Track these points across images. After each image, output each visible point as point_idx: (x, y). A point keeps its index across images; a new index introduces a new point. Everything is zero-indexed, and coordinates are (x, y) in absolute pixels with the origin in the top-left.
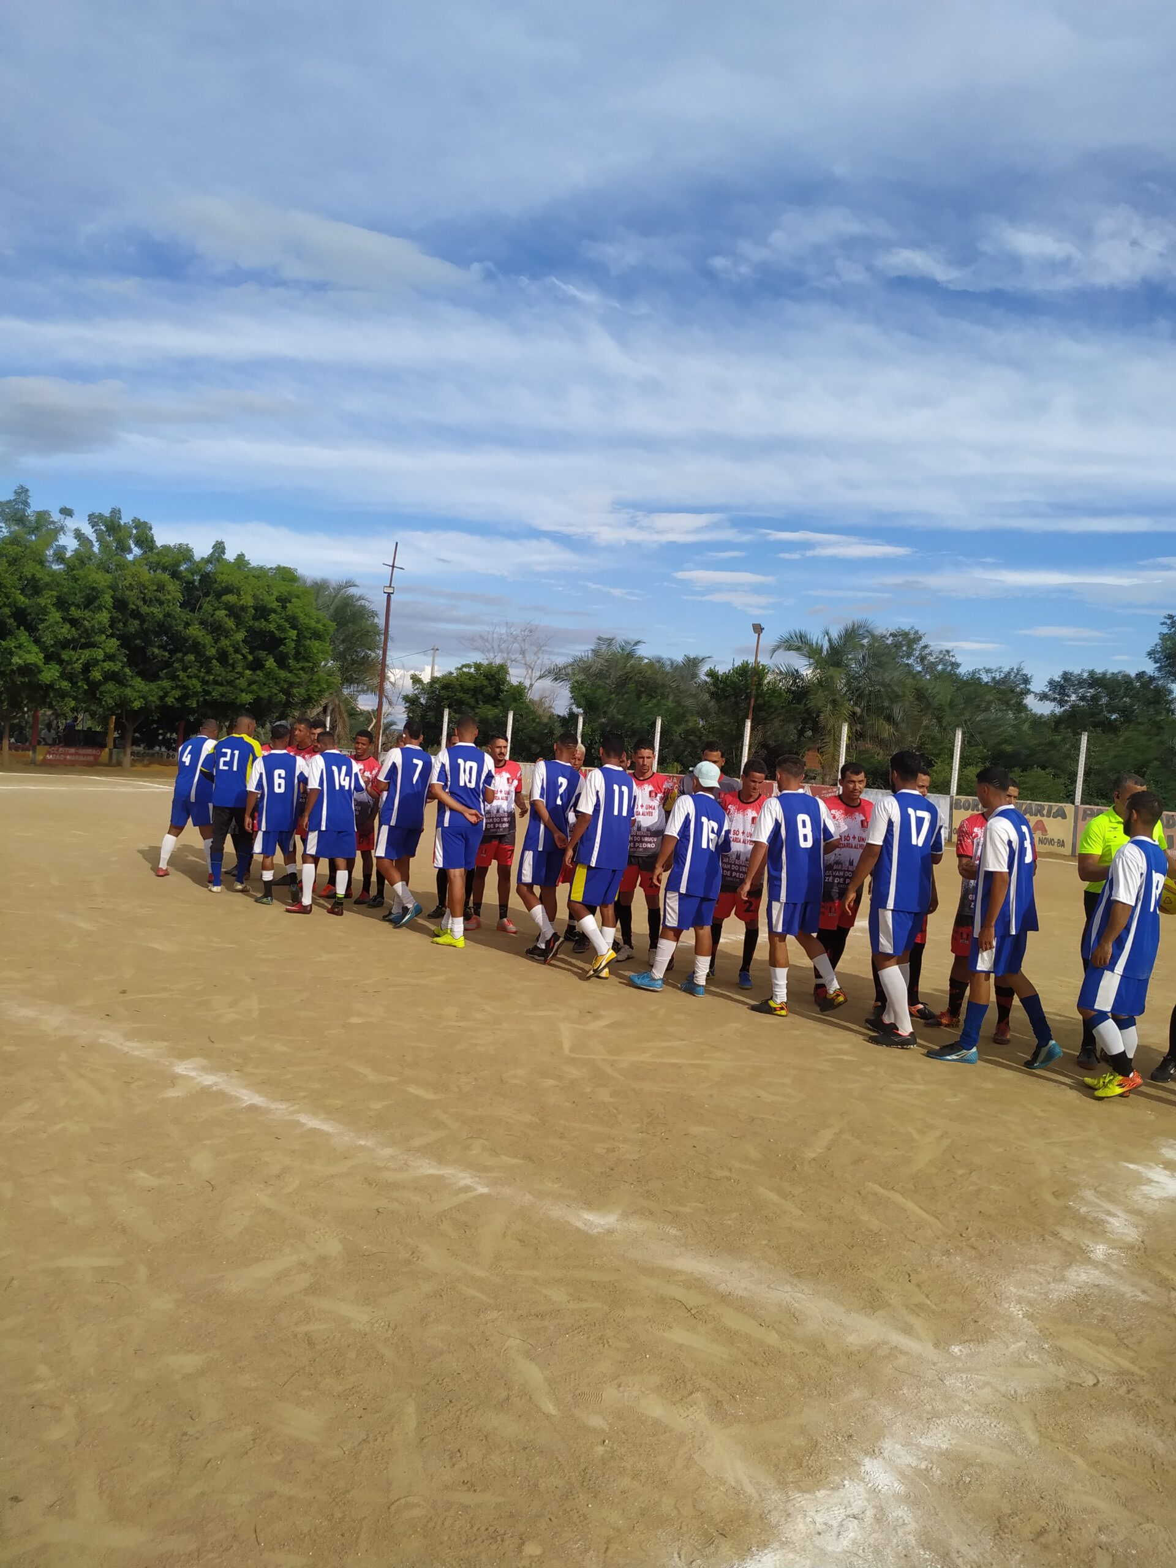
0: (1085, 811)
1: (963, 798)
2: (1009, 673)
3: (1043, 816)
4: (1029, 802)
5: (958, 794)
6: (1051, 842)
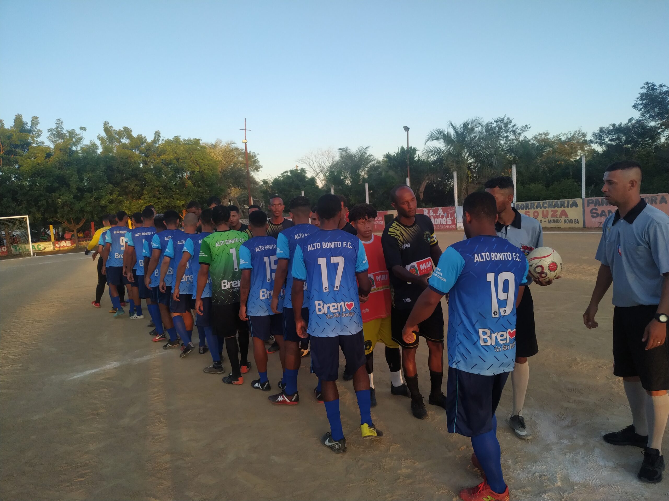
0: (588, 201)
1: (520, 203)
2: (575, 134)
3: (565, 207)
6: (571, 221)
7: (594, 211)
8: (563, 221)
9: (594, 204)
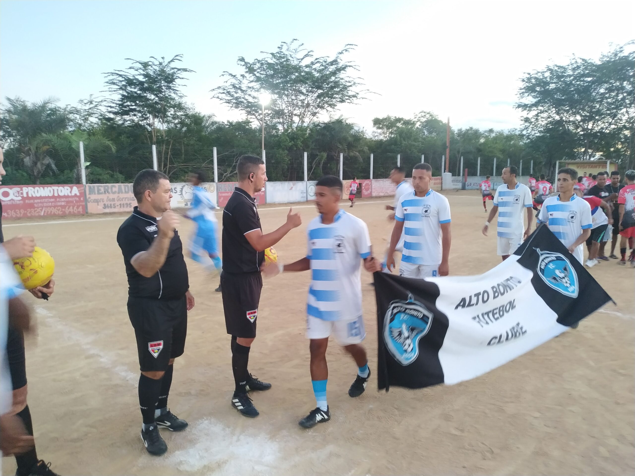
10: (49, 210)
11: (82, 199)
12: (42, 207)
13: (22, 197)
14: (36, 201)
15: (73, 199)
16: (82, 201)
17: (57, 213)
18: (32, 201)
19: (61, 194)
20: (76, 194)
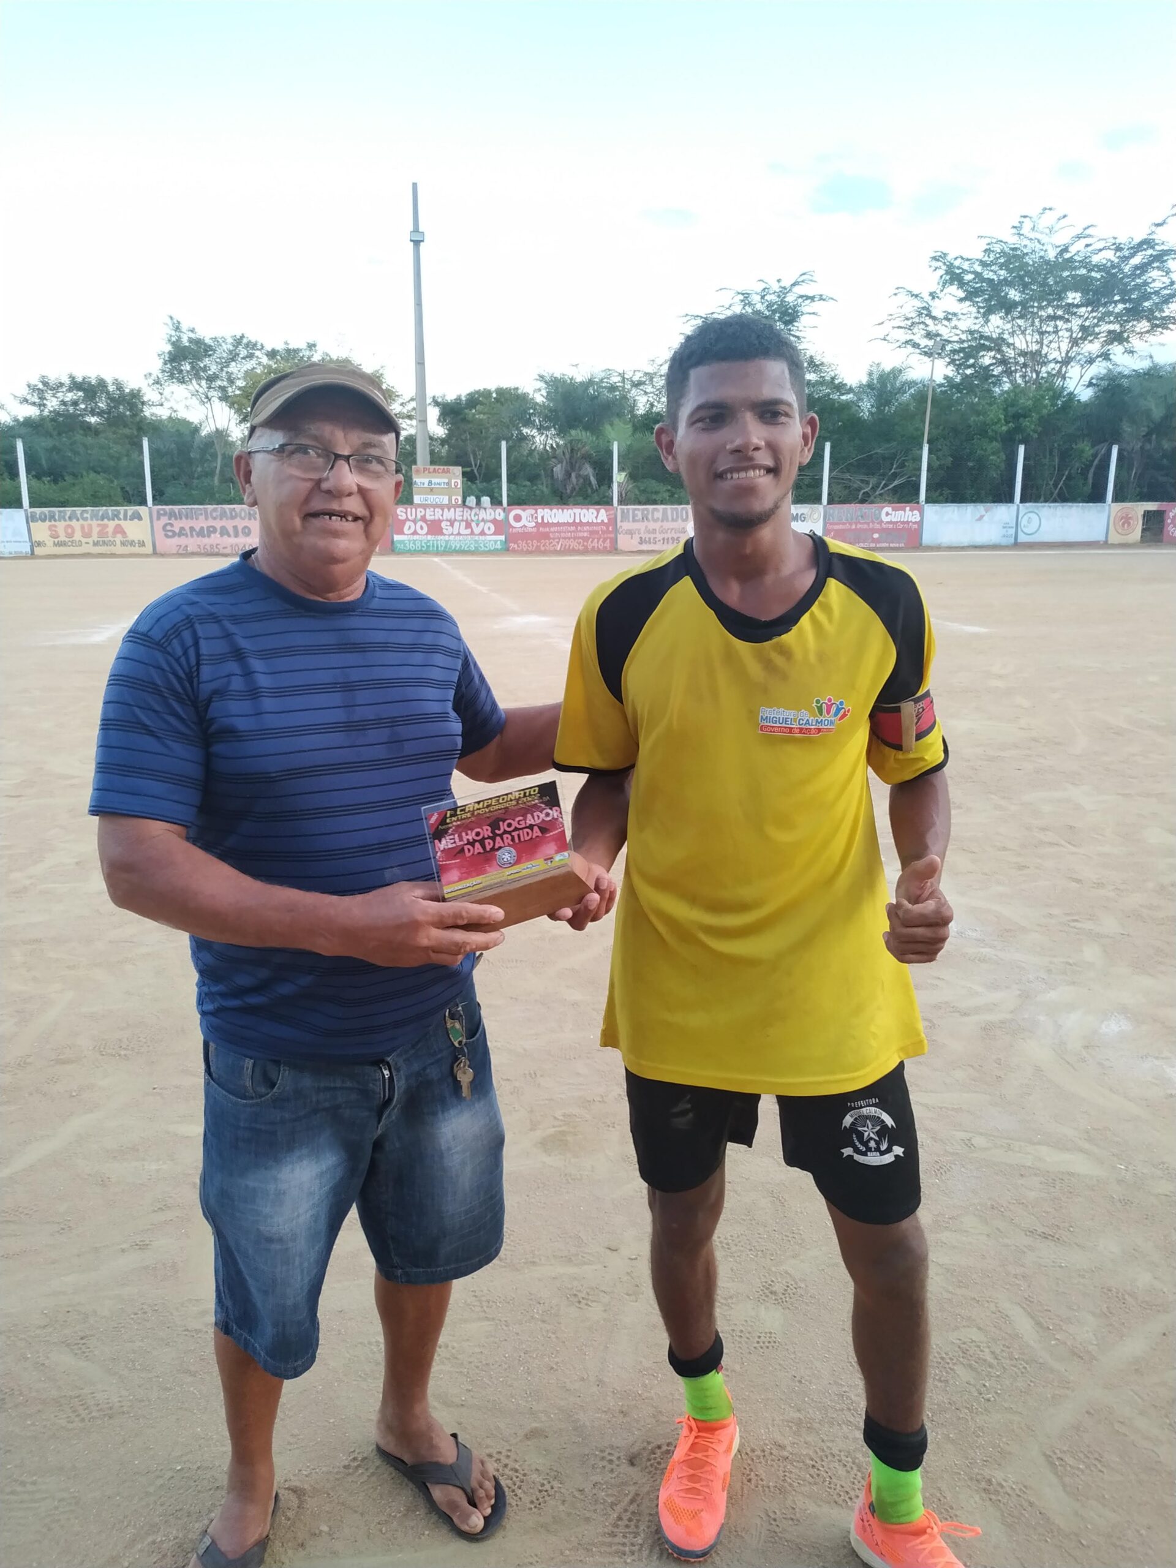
0: (158, 512)
1: (38, 511)
3: (119, 519)
4: (104, 508)
5: (30, 507)
6: (132, 543)
7: (169, 528)
8: (118, 543)
9: (167, 518)
10: (567, 543)
11: (610, 529)
12: (559, 539)
13: (537, 523)
14: (552, 529)
15: (599, 528)
16: (610, 532)
17: (576, 548)
18: (547, 530)
19: (584, 520)
20: (603, 521)
